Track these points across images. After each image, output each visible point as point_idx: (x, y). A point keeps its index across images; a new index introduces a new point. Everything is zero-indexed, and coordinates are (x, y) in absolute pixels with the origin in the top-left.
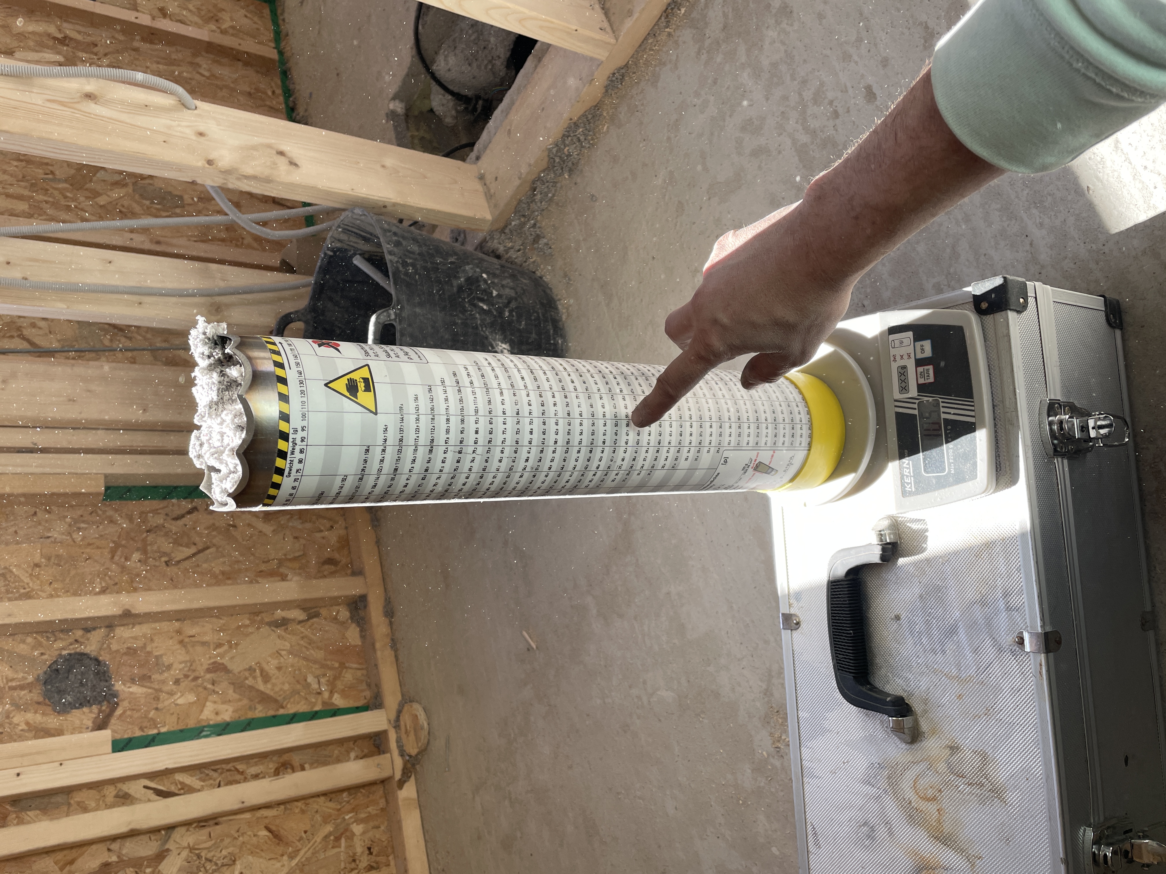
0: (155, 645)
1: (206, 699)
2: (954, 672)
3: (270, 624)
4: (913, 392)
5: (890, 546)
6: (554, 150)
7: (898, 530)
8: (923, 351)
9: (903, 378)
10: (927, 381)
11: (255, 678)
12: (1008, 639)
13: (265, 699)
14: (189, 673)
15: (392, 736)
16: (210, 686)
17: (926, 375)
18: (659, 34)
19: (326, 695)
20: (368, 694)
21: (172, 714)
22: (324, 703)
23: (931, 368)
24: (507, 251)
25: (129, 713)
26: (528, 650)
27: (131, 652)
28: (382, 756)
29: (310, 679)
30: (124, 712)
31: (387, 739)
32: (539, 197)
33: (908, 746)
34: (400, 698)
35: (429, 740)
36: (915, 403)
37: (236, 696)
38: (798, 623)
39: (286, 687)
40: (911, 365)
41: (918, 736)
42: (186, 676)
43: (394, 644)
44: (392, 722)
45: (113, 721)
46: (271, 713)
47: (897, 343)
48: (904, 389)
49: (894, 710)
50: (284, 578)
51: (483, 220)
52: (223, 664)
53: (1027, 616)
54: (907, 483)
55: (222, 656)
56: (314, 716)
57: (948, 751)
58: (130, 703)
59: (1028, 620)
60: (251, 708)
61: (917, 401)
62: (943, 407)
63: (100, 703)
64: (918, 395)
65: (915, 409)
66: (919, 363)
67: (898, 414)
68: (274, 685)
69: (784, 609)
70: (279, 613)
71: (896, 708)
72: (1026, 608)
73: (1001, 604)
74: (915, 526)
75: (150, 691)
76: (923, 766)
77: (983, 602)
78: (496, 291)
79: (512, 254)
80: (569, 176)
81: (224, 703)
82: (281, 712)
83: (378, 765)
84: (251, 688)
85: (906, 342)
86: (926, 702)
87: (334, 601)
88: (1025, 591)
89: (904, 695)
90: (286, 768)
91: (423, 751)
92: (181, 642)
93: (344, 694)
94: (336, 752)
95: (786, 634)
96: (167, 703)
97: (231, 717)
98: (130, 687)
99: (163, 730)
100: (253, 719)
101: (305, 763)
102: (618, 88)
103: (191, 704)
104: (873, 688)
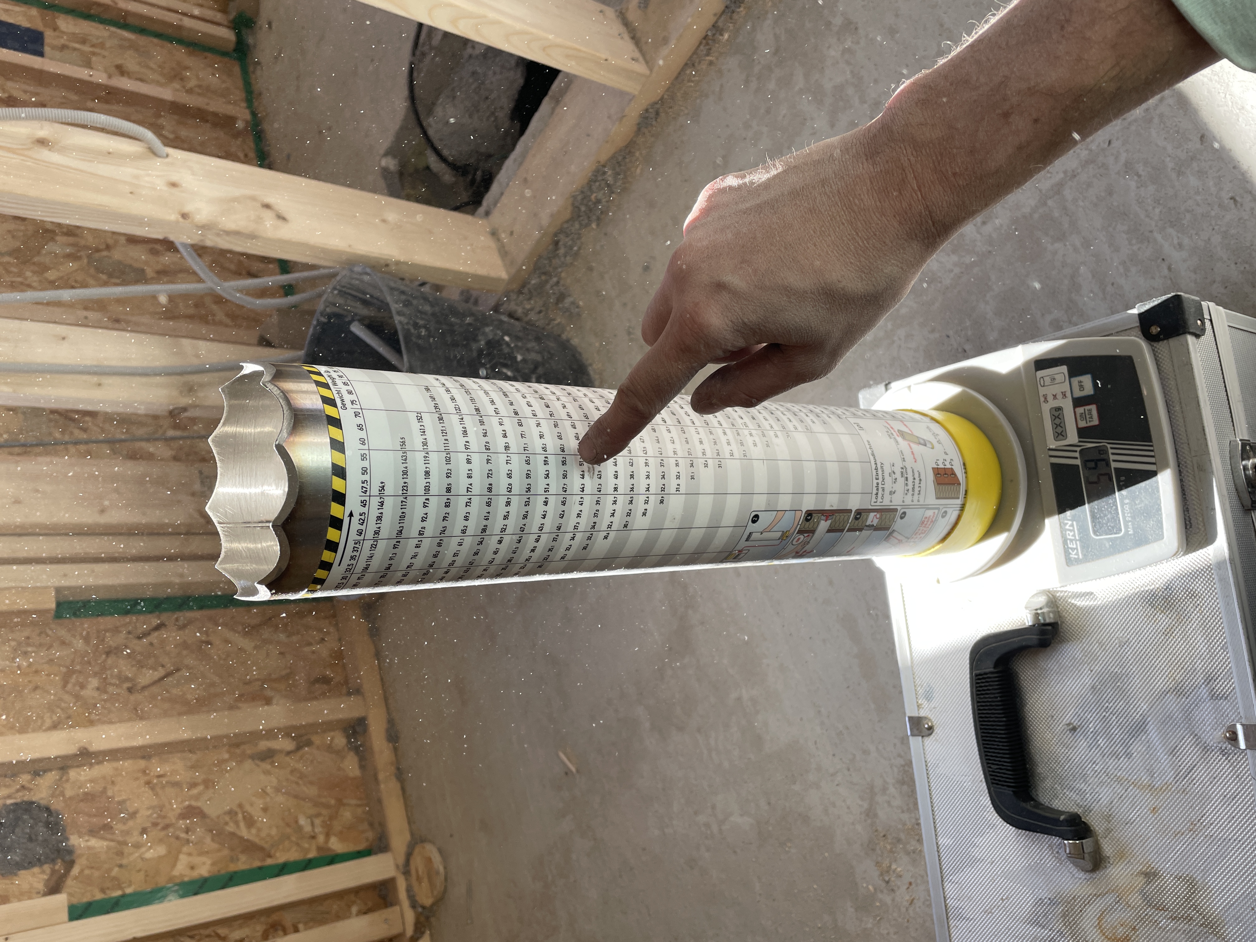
0: (116, 788)
1: (179, 852)
2: (1145, 780)
3: (252, 757)
4: (1073, 437)
5: (1050, 628)
6: (579, 198)
7: (1058, 607)
8: (1081, 387)
9: (1057, 421)
10: (1089, 424)
11: (237, 823)
12: (1217, 735)
13: (250, 847)
14: (159, 821)
15: (401, 885)
16: (183, 835)
17: (1088, 417)
18: (700, 62)
19: (321, 839)
20: (370, 835)
21: (139, 871)
22: (319, 849)
23: (1093, 408)
24: (526, 314)
25: (87, 872)
26: (566, 774)
27: (89, 797)
28: (390, 910)
29: (302, 821)
30: (82, 871)
31: (395, 889)
32: (562, 251)
33: (1088, 875)
34: (408, 837)
35: (446, 887)
36: (1076, 451)
37: (215, 846)
38: (931, 728)
39: (274, 832)
40: (1067, 405)
41: (1101, 862)
42: (155, 825)
43: (400, 774)
44: (401, 867)
45: (69, 882)
46: (257, 864)
47: (1048, 380)
48: (1060, 434)
49: (1071, 831)
50: (268, 701)
51: (498, 280)
52: (198, 808)
53: (1240, 704)
54: (1072, 549)
55: (197, 797)
56: (307, 865)
57: (1141, 880)
58: (87, 859)
59: (1241, 710)
60: (233, 859)
61: (1078, 449)
62: (1113, 454)
63: (53, 861)
64: (1080, 442)
65: (1076, 458)
66: (1078, 402)
67: (1053, 465)
68: (259, 830)
69: (911, 711)
70: (264, 745)
71: (1073, 828)
72: (1238, 694)
73: (1204, 692)
74: (1079, 603)
75: (112, 844)
76: (1110, 899)
77: (1179, 691)
78: (521, 355)
79: (533, 316)
80: (598, 225)
81: (201, 854)
82: (269, 862)
83: (386, 920)
84: (233, 834)
85: (1059, 378)
86: (1108, 818)
87: (328, 726)
88: (1234, 673)
89: (1080, 811)
90: (276, 930)
91: (440, 900)
92: (148, 783)
93: (342, 836)
94: (335, 907)
95: (915, 742)
96: (132, 858)
97: (209, 872)
98: (87, 841)
99: (129, 891)
100: (236, 873)
101: (299, 922)
102: (652, 125)
103: (160, 858)
104: (1038, 805)
